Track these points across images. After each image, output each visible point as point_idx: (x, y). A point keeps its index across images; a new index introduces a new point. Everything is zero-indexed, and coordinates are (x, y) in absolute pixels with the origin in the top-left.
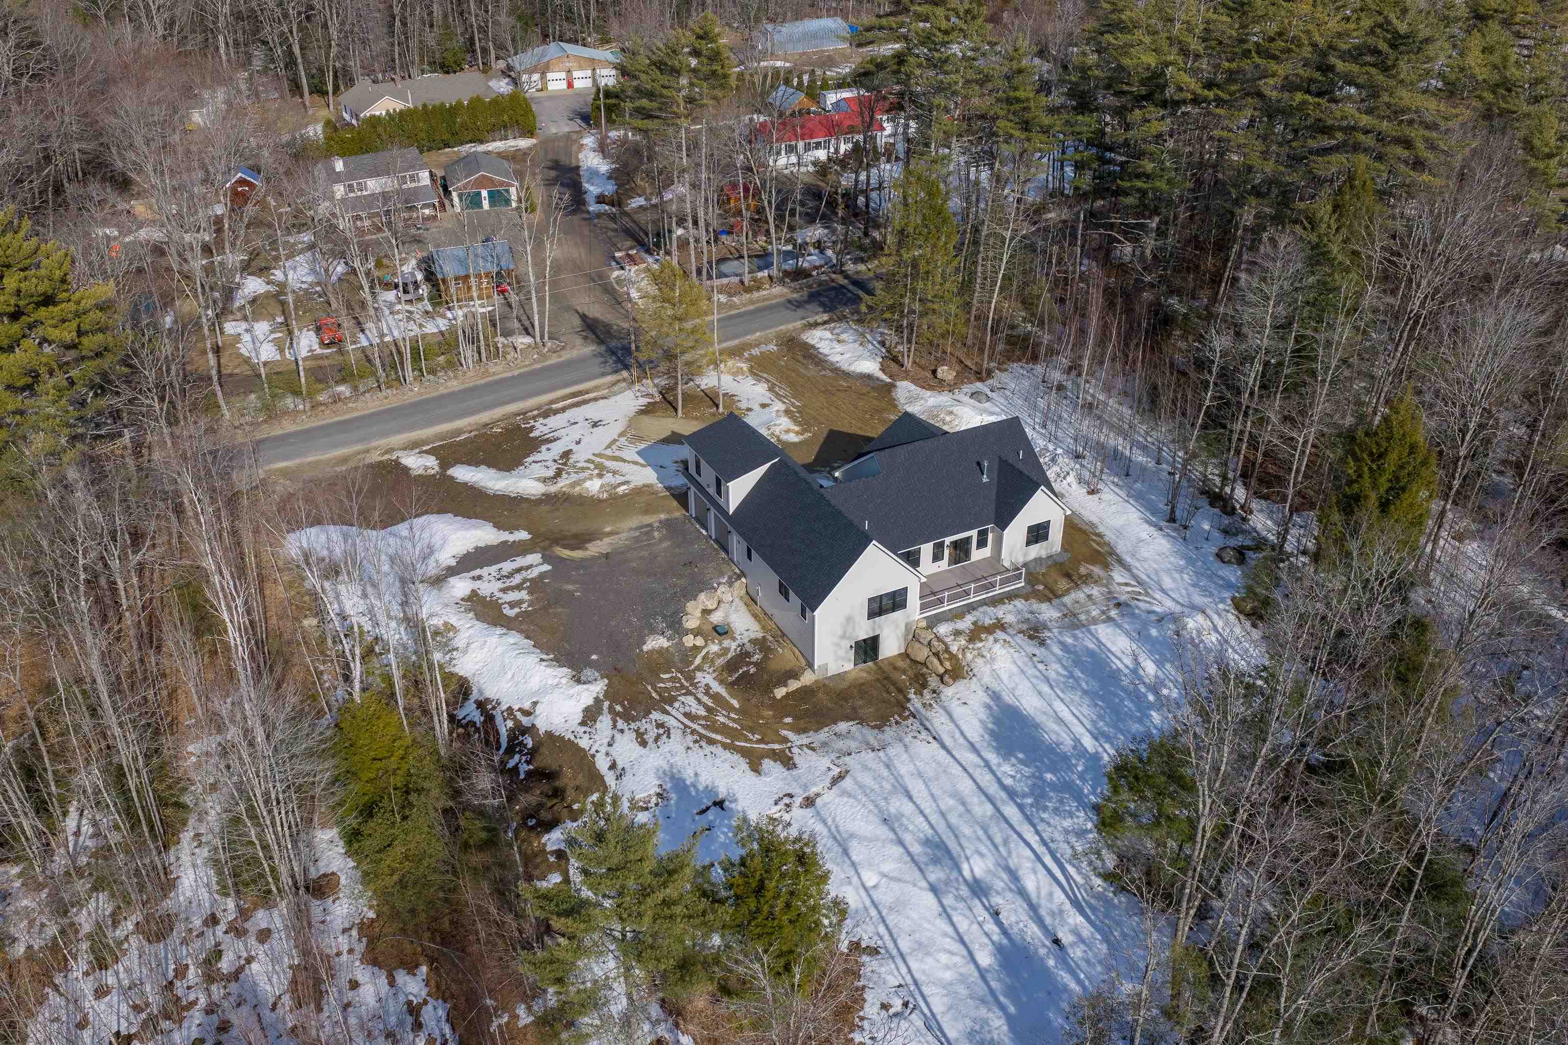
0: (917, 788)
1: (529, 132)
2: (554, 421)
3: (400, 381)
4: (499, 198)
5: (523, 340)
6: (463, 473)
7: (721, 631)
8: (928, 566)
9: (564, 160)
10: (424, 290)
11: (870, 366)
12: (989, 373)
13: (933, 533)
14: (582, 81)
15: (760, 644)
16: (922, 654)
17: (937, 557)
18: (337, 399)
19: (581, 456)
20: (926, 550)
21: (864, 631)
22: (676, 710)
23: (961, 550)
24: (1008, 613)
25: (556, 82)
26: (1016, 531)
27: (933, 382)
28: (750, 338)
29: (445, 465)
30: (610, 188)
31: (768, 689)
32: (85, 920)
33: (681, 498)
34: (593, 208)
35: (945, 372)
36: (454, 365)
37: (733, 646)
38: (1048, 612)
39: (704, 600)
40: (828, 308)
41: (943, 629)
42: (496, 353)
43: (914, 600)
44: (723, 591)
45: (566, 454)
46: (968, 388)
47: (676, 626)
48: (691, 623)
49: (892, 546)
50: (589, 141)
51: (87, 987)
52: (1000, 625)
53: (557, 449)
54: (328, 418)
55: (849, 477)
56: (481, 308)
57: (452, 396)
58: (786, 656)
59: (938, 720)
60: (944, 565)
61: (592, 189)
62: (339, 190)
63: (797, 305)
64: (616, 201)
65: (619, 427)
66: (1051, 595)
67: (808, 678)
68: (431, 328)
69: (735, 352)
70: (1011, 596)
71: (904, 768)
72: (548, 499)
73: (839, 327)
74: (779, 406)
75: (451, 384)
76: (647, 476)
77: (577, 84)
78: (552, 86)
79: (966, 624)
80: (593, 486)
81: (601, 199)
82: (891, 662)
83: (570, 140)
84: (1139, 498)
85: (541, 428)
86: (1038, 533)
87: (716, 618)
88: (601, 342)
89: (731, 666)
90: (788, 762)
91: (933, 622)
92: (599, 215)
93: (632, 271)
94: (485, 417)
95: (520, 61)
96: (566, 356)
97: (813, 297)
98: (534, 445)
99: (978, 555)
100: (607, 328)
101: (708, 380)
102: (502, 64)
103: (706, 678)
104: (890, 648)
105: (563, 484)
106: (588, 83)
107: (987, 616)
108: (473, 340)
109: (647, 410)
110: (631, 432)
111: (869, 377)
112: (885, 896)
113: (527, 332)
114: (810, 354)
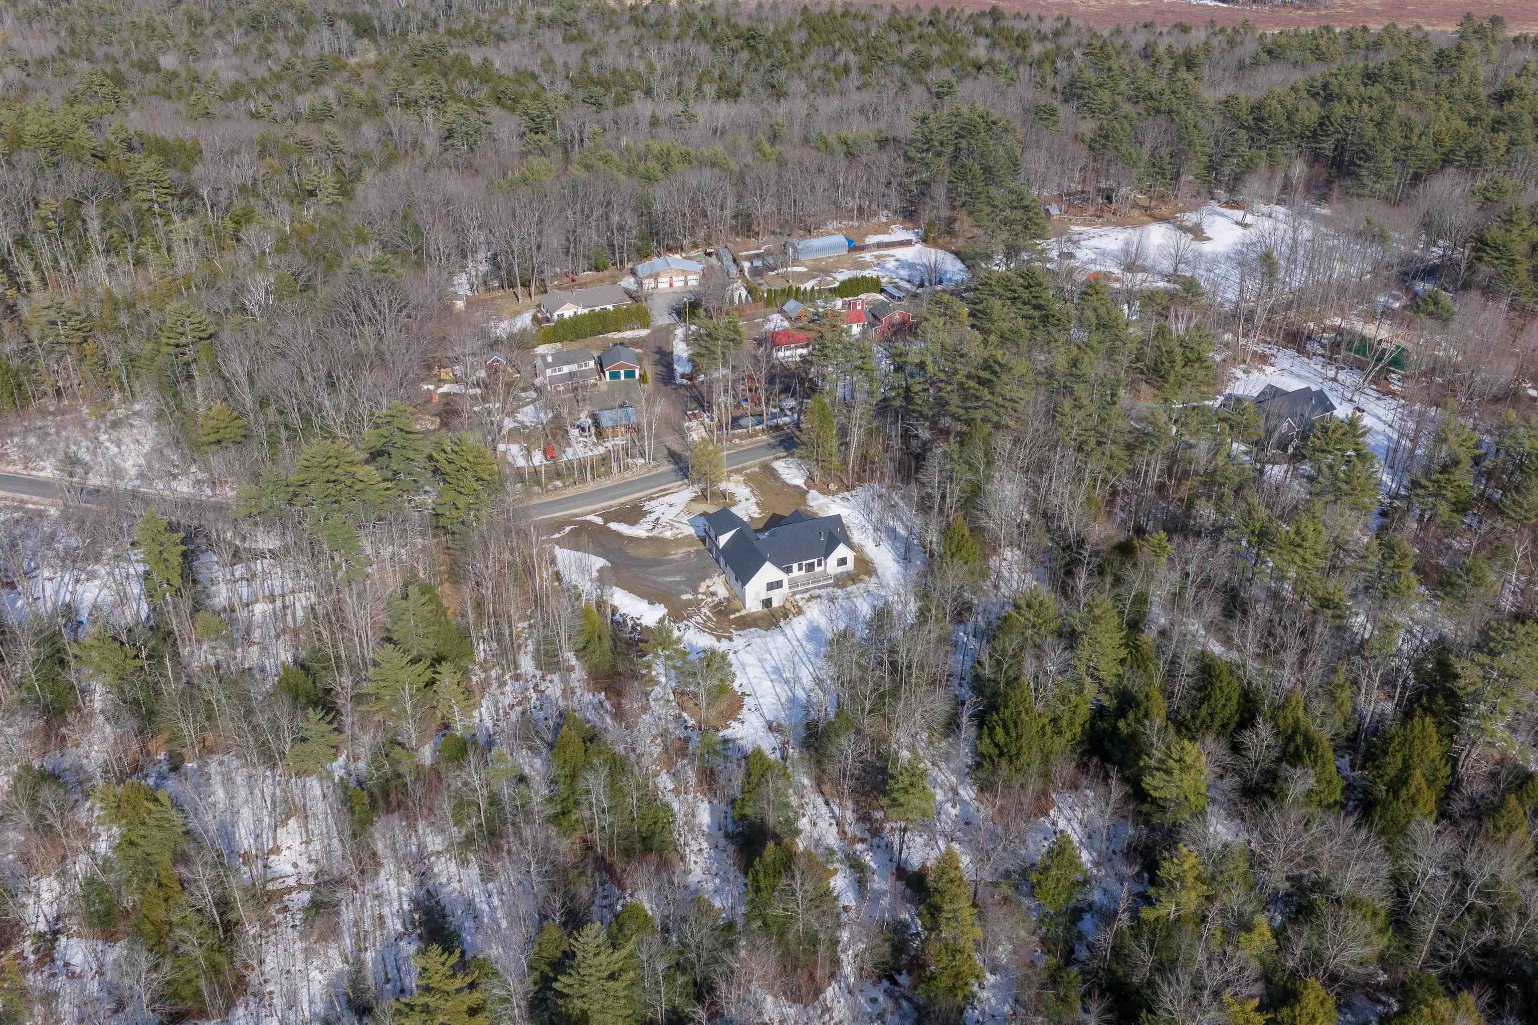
0: (774, 652)
1: (646, 325)
2: (653, 503)
3: (584, 480)
4: (630, 374)
5: (641, 461)
6: (613, 526)
7: (713, 594)
8: (796, 573)
9: (665, 348)
10: (593, 430)
11: (799, 481)
12: (853, 487)
13: (799, 559)
14: (679, 282)
15: (728, 599)
16: (788, 606)
17: (800, 569)
18: (556, 488)
19: (663, 520)
20: (795, 566)
21: (764, 595)
22: (693, 620)
23: (810, 567)
24: (822, 592)
25: (663, 284)
26: (832, 560)
27: (826, 491)
28: (747, 464)
29: (606, 522)
30: (688, 369)
31: (727, 615)
32: (493, 673)
33: (703, 541)
34: (679, 380)
35: (833, 487)
36: (608, 473)
37: (716, 599)
38: (839, 592)
39: (708, 582)
40: (787, 449)
41: (798, 597)
42: (627, 467)
43: (786, 585)
44: (716, 579)
45: (658, 519)
46: (841, 495)
47: (695, 591)
48: (701, 590)
49: (778, 565)
50: (680, 332)
51: (498, 692)
52: (819, 597)
53: (653, 517)
54: (553, 497)
55: (770, 535)
56: (619, 442)
57: (609, 488)
58: (737, 603)
59: (788, 631)
60: (803, 572)
61: (679, 369)
62: (549, 372)
63: (771, 446)
64: (691, 378)
65: (682, 507)
66: (843, 587)
67: (743, 612)
68: (596, 452)
69: (737, 472)
70: (827, 586)
71: (771, 645)
72: (649, 539)
73: (790, 460)
74: (753, 500)
75: (606, 483)
76: (690, 531)
77: (676, 284)
78: (660, 286)
79: (807, 595)
80: (668, 534)
81: (683, 376)
82: (776, 610)
83: (668, 331)
84: (895, 549)
85: (647, 506)
86: (843, 562)
87: (712, 589)
88: (676, 463)
89: (715, 607)
90: (731, 639)
91: (794, 594)
92: (682, 385)
93: (694, 424)
94: (622, 500)
95: (642, 268)
96: (660, 470)
97: (782, 443)
98: (645, 514)
99: (818, 569)
100: (680, 456)
101: (723, 486)
102: (630, 265)
103: (705, 610)
104: (775, 604)
105: (655, 533)
106: (682, 284)
107: (817, 592)
108: (617, 459)
109: (694, 500)
110: (687, 510)
111: (798, 487)
112: (754, 681)
113: (642, 455)
114: (773, 474)
